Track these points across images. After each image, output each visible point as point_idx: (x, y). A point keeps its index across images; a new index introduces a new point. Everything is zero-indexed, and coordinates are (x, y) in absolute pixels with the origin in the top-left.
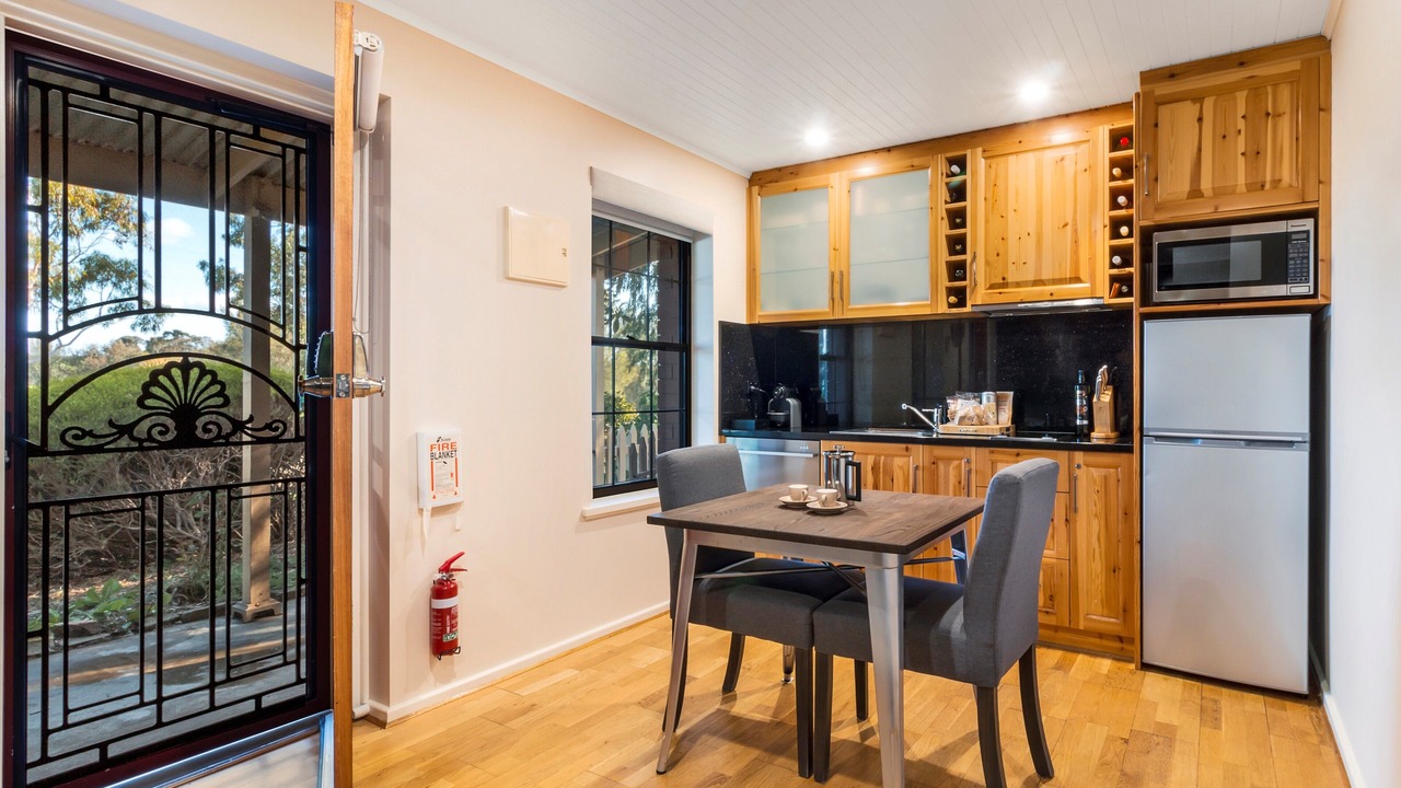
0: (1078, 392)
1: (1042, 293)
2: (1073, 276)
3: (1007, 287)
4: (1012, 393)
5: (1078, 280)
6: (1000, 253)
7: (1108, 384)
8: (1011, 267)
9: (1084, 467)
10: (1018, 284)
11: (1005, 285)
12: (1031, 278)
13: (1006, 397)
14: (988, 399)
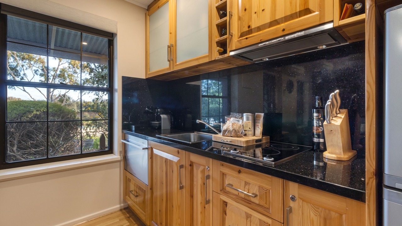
0: (315, 115)
1: (276, 30)
2: (302, 8)
3: (251, 33)
4: (262, 114)
5: (307, 11)
6: (247, 8)
7: (341, 108)
8: (254, 16)
9: (298, 201)
10: (259, 29)
11: (250, 31)
12: (268, 20)
13: (259, 117)
14: (248, 119)
